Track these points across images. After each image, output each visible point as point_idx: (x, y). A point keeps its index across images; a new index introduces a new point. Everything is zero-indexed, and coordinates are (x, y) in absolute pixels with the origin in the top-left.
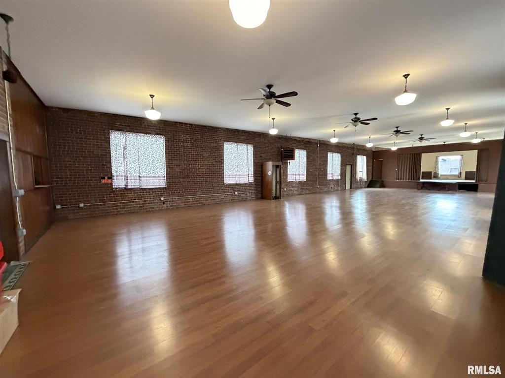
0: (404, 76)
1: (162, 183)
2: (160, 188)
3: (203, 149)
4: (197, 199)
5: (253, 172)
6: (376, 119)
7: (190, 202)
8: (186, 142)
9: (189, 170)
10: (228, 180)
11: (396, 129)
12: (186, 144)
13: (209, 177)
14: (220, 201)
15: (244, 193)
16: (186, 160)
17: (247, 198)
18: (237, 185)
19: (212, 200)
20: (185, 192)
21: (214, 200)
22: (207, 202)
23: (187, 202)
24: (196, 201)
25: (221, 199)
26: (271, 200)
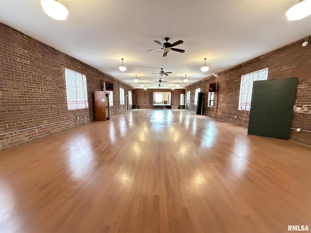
0: (205, 59)
3: (45, 72)
4: (43, 129)
5: (87, 99)
6: (171, 73)
7: (36, 133)
8: (25, 59)
9: (32, 95)
10: (70, 106)
11: (160, 80)
12: (24, 61)
13: (54, 104)
14: (66, 128)
15: (83, 118)
16: (27, 82)
17: (85, 122)
19: (58, 127)
20: (28, 123)
21: (60, 127)
23: (32, 134)
24: (43, 132)
25: (67, 125)
26: (106, 121)
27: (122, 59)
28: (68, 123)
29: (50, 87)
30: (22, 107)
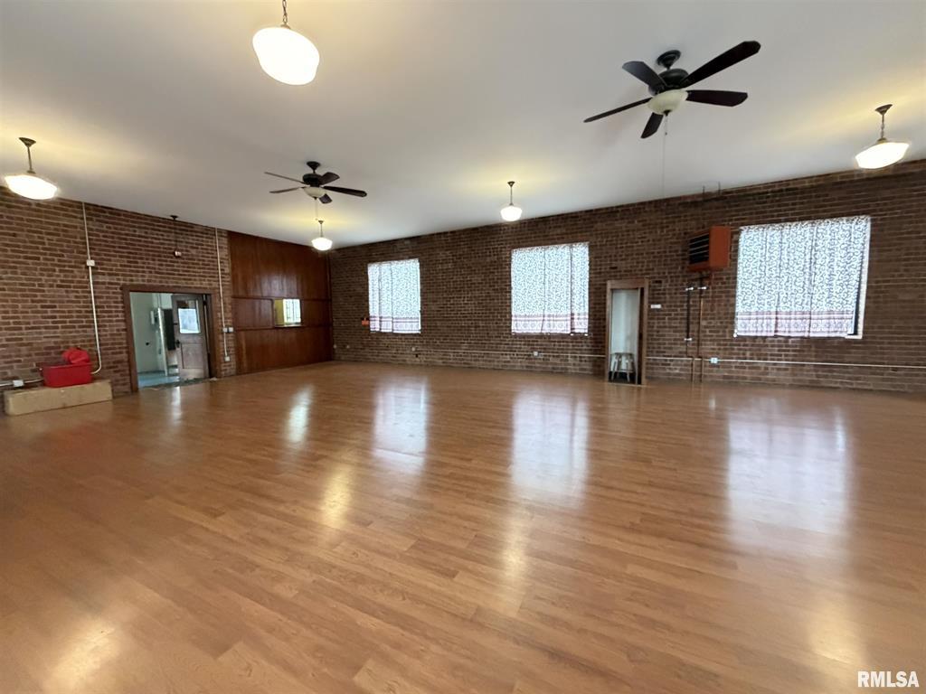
1: (414, 327)
2: (412, 334)
3: (471, 270)
4: (461, 356)
5: (587, 307)
7: (450, 359)
8: (446, 263)
10: (518, 327)
12: (445, 266)
14: (502, 366)
15: (558, 356)
17: (567, 369)
18: (541, 336)
19: (486, 361)
20: (443, 342)
21: (490, 361)
22: (477, 363)
23: (447, 359)
24: (460, 360)
25: (505, 362)
26: (604, 381)
27: (509, 183)
28: (508, 358)
29: (477, 293)
30: (439, 324)
